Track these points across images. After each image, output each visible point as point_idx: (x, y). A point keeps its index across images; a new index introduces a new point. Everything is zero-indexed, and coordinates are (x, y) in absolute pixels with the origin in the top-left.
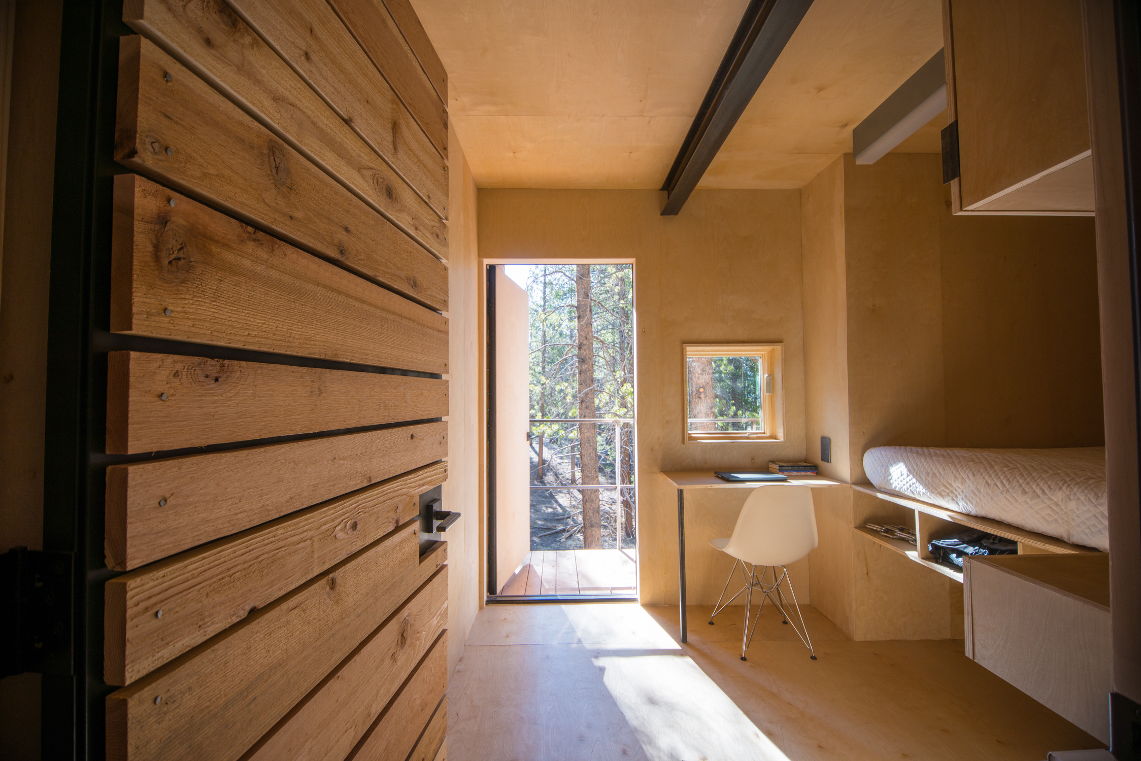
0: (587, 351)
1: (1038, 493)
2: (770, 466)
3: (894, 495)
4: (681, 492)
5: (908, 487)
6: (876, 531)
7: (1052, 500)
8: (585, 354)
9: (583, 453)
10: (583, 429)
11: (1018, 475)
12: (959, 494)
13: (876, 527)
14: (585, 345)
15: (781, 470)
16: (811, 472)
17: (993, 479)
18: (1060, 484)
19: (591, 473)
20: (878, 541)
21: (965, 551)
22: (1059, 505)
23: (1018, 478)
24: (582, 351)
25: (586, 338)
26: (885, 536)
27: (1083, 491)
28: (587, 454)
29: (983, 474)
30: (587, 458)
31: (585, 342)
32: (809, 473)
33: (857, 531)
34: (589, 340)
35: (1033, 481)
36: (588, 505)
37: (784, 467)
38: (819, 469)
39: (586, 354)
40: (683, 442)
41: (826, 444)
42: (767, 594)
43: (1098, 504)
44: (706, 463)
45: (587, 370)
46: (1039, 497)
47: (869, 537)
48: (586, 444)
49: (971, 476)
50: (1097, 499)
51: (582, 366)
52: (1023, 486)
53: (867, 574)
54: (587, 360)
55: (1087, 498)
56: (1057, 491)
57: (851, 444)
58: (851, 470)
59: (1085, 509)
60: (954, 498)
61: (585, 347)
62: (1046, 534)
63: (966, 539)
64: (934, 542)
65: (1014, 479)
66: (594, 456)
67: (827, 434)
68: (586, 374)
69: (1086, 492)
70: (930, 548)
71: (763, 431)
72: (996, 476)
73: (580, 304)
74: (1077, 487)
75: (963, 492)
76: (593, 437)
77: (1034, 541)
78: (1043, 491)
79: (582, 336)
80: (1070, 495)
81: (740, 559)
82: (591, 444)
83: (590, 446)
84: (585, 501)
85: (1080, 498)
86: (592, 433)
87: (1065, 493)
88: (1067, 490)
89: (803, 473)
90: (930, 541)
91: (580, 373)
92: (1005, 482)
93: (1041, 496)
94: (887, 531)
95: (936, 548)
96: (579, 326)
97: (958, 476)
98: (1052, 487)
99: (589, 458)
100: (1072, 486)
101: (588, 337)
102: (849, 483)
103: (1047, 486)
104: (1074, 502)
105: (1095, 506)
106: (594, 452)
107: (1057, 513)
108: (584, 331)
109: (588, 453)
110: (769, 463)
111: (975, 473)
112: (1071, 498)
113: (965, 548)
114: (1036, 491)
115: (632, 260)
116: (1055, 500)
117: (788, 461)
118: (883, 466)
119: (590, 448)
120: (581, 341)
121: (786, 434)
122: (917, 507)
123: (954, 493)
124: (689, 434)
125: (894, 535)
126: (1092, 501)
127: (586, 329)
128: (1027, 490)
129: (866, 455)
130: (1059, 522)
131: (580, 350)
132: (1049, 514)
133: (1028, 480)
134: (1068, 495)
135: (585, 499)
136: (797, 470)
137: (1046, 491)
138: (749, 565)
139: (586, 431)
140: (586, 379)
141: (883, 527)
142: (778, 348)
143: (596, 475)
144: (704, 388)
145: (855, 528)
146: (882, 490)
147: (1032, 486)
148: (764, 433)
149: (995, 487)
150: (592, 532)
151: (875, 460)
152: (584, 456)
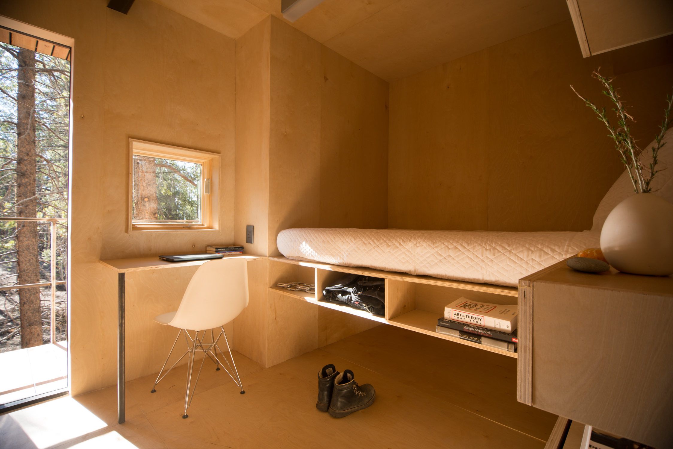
0: (29, 166)
1: (397, 245)
2: (207, 249)
3: (299, 260)
4: (122, 277)
5: (310, 253)
6: (283, 287)
7: (406, 248)
8: (25, 168)
9: (21, 259)
10: (21, 238)
11: (382, 236)
12: (345, 253)
13: (284, 285)
14: (25, 160)
15: (217, 251)
16: (239, 252)
17: (367, 240)
18: (409, 238)
19: (30, 278)
20: (286, 294)
21: (347, 290)
22: (410, 251)
23: (383, 238)
24: (22, 165)
25: (28, 155)
26: (291, 290)
27: (424, 240)
28: (25, 261)
29: (361, 238)
30: (26, 264)
31: (26, 158)
32: (238, 253)
33: (272, 290)
34: (31, 156)
35: (392, 238)
36: (26, 307)
37: (219, 248)
38: (244, 249)
39: (27, 169)
40: (127, 231)
41: (250, 231)
42: (207, 354)
43: (435, 247)
44: (150, 250)
45: (28, 184)
46: (398, 247)
47: (281, 292)
48: (26, 252)
49: (353, 240)
50: (434, 244)
51: (21, 180)
52: (387, 242)
53: (276, 319)
54: (28, 174)
55: (427, 244)
56: (409, 242)
57: (270, 228)
58: (269, 247)
59: (426, 251)
60: (341, 256)
61: (26, 162)
62: (400, 272)
63: (347, 283)
64: (327, 288)
65: (380, 238)
66: (34, 262)
67: (251, 223)
68: (27, 188)
69: (426, 241)
70: (325, 293)
71: (201, 224)
72: (369, 238)
73: (21, 122)
74: (420, 238)
75: (347, 251)
76: (34, 245)
77: (395, 277)
78: (400, 244)
79: (23, 152)
80: (416, 244)
81: (183, 328)
82: (32, 251)
83: (30, 253)
84: (22, 303)
85: (423, 245)
86: (32, 241)
87: (414, 243)
88: (414, 241)
89: (233, 253)
90: (323, 288)
91: (19, 186)
92: (375, 241)
93: (399, 246)
94: (291, 286)
95: (328, 291)
96: (19, 142)
97: (344, 241)
98: (405, 240)
99: (28, 264)
100: (416, 238)
101: (30, 154)
102: (267, 257)
103: (402, 240)
104: (419, 248)
105: (433, 248)
106: (34, 258)
107: (409, 256)
108: (25, 147)
109: (27, 259)
110: (207, 247)
111: (356, 238)
112: (417, 246)
113: (347, 289)
114: (396, 244)
115: (69, 41)
116: (407, 248)
117: (222, 245)
118: (292, 241)
119: (29, 254)
120: (21, 157)
121: (221, 225)
122: (316, 266)
123: (341, 253)
124: (133, 225)
125: (296, 288)
126: (430, 246)
127: (27, 146)
128: (390, 245)
129: (279, 235)
130: (409, 262)
131: (20, 165)
132: (403, 258)
133: (389, 238)
134: (415, 244)
135: (23, 302)
136: (229, 251)
137: (402, 243)
138: (192, 332)
139: (25, 239)
140: (26, 192)
141: (289, 284)
142: (216, 156)
143: (37, 279)
144: (148, 198)
145: (270, 288)
146: (290, 258)
147: (392, 241)
148: (203, 225)
149: (369, 245)
150: (30, 330)
151: (286, 238)
152: (23, 262)
